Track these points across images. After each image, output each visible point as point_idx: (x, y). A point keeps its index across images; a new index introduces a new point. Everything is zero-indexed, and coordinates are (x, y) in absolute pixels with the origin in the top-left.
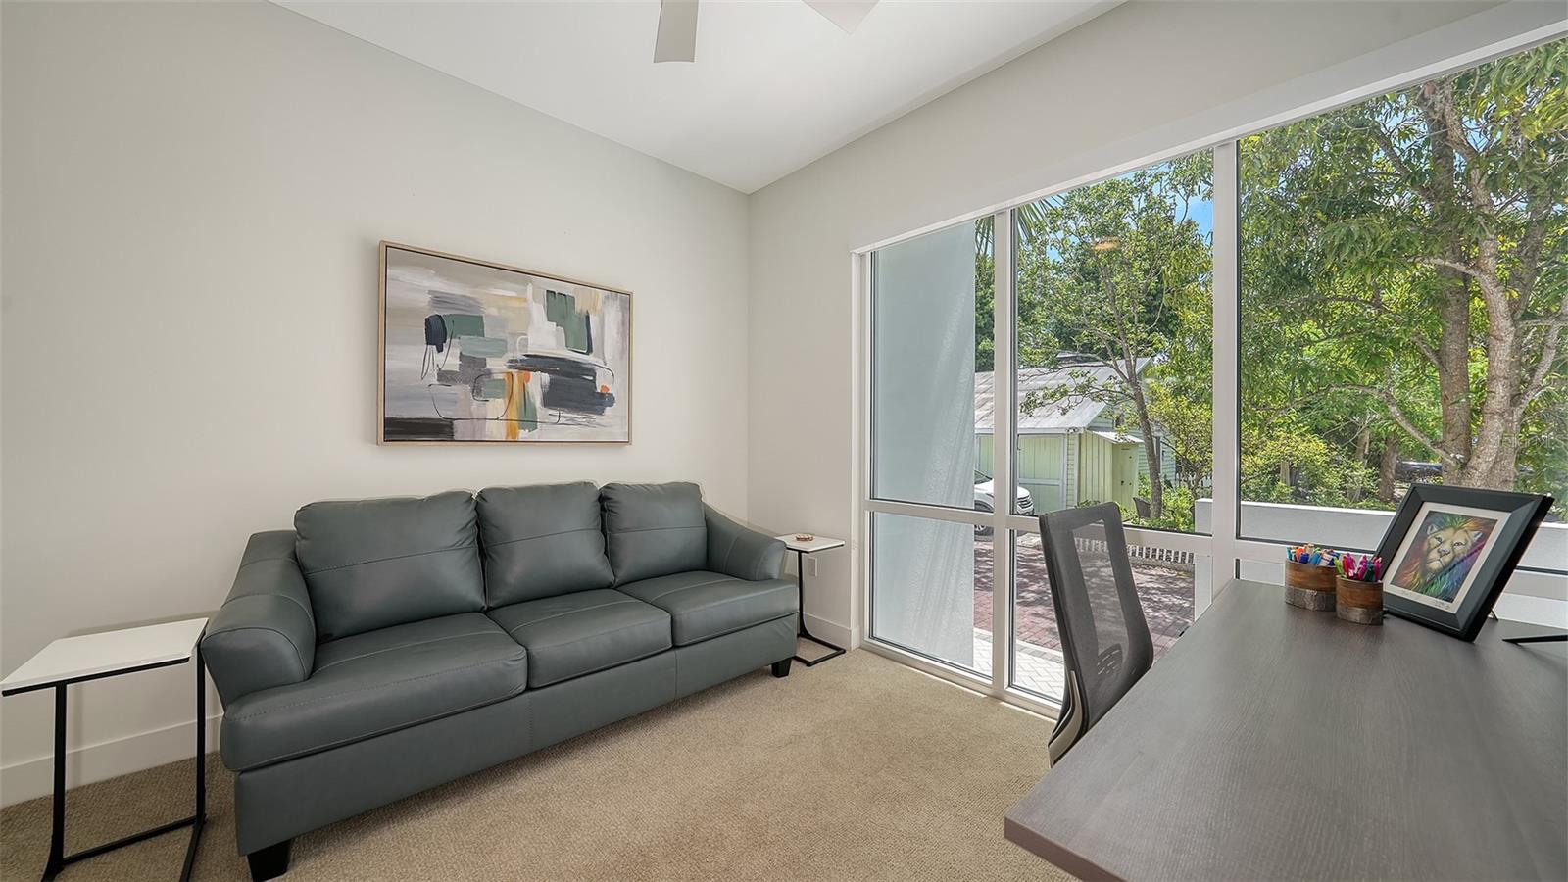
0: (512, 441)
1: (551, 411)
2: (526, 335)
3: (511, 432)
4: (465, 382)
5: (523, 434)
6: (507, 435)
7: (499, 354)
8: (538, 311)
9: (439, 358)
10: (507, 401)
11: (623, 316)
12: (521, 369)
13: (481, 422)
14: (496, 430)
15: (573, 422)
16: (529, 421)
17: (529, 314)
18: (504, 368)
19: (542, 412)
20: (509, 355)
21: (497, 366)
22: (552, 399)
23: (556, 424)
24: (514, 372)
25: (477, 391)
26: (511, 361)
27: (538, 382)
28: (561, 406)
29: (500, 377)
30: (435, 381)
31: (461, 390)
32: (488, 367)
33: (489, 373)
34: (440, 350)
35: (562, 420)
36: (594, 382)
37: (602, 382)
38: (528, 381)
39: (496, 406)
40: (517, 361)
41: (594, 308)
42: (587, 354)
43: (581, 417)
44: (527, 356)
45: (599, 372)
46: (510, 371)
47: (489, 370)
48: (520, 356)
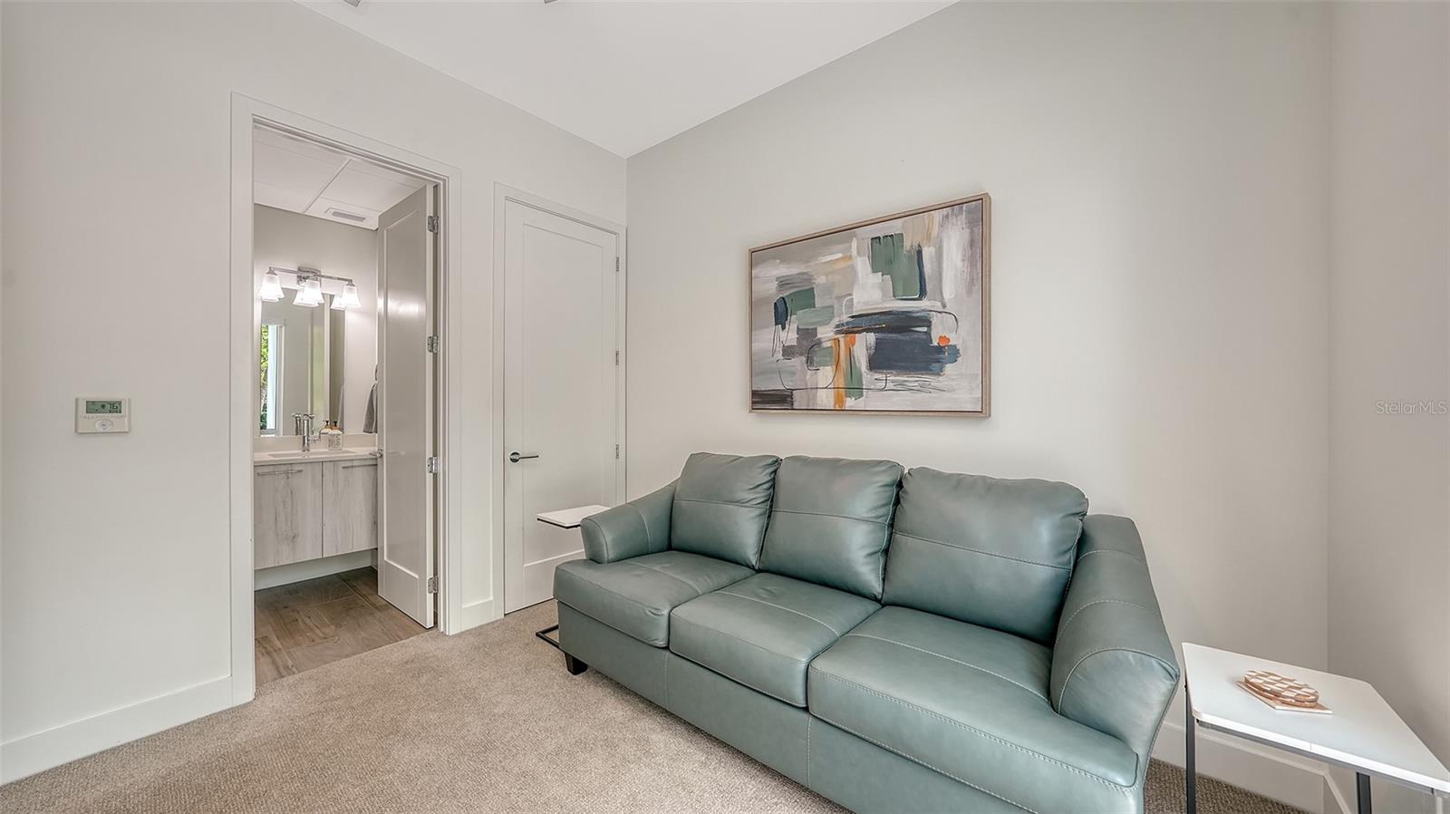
0: (839, 410)
1: (877, 376)
2: (850, 295)
3: (839, 400)
4: (801, 354)
5: (850, 403)
6: (835, 403)
7: (826, 323)
8: (862, 265)
9: (783, 335)
10: (834, 367)
11: (972, 232)
12: (847, 332)
13: (814, 391)
14: (825, 399)
15: (902, 387)
16: (855, 388)
17: (853, 269)
18: (832, 335)
19: (868, 378)
20: (836, 321)
21: (826, 333)
22: (878, 362)
23: (883, 390)
24: (840, 337)
25: (810, 361)
26: (838, 326)
27: (864, 344)
28: (888, 368)
29: (828, 344)
30: (780, 356)
31: (798, 362)
32: (819, 336)
33: (819, 343)
34: (783, 328)
35: (890, 385)
36: (928, 333)
37: (939, 331)
38: (853, 346)
39: (825, 375)
40: (843, 325)
41: (929, 237)
42: (920, 299)
43: (912, 380)
44: (853, 317)
45: (935, 319)
46: (838, 336)
47: (819, 339)
48: (845, 318)
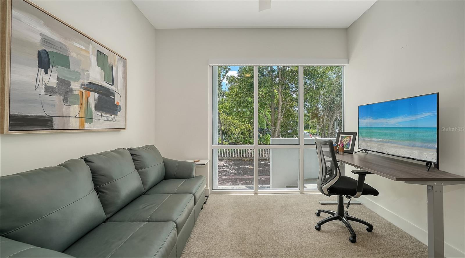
0: (81, 130)
1: (98, 113)
2: (88, 71)
3: (82, 124)
4: (60, 94)
5: (87, 125)
6: (80, 126)
7: (77, 80)
8: (94, 60)
9: (46, 77)
10: (80, 107)
11: (124, 69)
12: (87, 90)
13: (68, 118)
14: (74, 123)
15: (106, 119)
16: (89, 118)
17: (90, 59)
18: (79, 88)
19: (95, 114)
20: (81, 82)
21: (76, 86)
22: (98, 108)
23: (100, 120)
24: (83, 91)
25: (66, 100)
26: (82, 85)
27: (93, 97)
28: (102, 110)
29: (77, 93)
30: (43, 91)
31: (57, 99)
32: (72, 86)
33: (71, 90)
34: (46, 72)
35: (103, 118)
36: (114, 99)
37: (118, 100)
38: (89, 97)
39: (75, 110)
40: (84, 85)
41: (115, 64)
42: (112, 85)
43: (109, 116)
44: (89, 83)
45: (116, 94)
46: (82, 90)
47: (72, 89)
48: (86, 82)
